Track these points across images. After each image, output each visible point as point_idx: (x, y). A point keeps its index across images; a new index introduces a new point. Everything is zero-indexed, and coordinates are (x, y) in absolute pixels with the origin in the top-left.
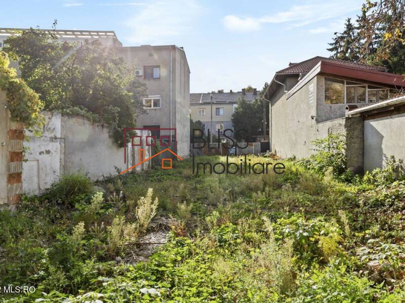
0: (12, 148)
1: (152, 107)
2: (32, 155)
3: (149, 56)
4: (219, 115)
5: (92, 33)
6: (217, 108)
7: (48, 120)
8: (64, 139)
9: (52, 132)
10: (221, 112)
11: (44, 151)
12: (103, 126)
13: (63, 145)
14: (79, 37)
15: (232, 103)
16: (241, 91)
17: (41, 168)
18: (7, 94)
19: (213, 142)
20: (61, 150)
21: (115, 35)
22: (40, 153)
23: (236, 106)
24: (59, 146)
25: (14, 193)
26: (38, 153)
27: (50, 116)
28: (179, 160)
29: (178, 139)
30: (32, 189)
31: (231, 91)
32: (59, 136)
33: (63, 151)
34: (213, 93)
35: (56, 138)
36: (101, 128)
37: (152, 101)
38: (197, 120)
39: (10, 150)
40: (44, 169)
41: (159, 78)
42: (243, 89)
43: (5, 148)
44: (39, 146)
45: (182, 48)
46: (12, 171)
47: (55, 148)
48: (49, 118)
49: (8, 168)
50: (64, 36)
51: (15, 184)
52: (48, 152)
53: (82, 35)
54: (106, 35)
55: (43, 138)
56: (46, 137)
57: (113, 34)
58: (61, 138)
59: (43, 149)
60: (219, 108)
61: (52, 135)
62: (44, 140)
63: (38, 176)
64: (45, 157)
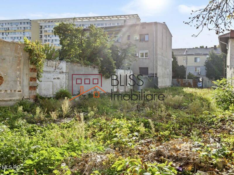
0: (31, 75)
1: (144, 57)
2: (49, 79)
3: (143, 29)
4: (197, 62)
5: (130, 16)
6: (195, 58)
7: (58, 64)
8: (68, 73)
9: (60, 70)
10: (198, 60)
11: (56, 78)
12: (94, 67)
13: (67, 76)
14: (120, 18)
15: (206, 55)
16: (214, 47)
17: (54, 86)
18: (29, 54)
19: (188, 79)
20: (66, 78)
21: (138, 16)
22: (54, 79)
23: (208, 56)
24: (65, 76)
25: (32, 94)
26: (53, 79)
27: (59, 62)
28: (160, 88)
29: (158, 76)
30: (49, 94)
31: (206, 47)
32: (64, 71)
33: (68, 78)
34: (197, 48)
35: (63, 72)
36: (93, 68)
37: (144, 54)
38: (181, 65)
39: (30, 76)
40: (56, 86)
41: (148, 41)
42: (214, 46)
43: (28, 75)
44: (53, 75)
45: (164, 23)
46: (31, 85)
47: (62, 77)
48: (59, 63)
49: (29, 84)
50: (112, 19)
51: (33, 91)
52: (58, 78)
53: (121, 17)
54: (133, 17)
55: (55, 72)
56: (57, 71)
57: (137, 16)
58: (66, 72)
59: (55, 77)
60: (197, 58)
61: (61, 71)
62: (56, 73)
63: (53, 89)
64: (57, 80)
